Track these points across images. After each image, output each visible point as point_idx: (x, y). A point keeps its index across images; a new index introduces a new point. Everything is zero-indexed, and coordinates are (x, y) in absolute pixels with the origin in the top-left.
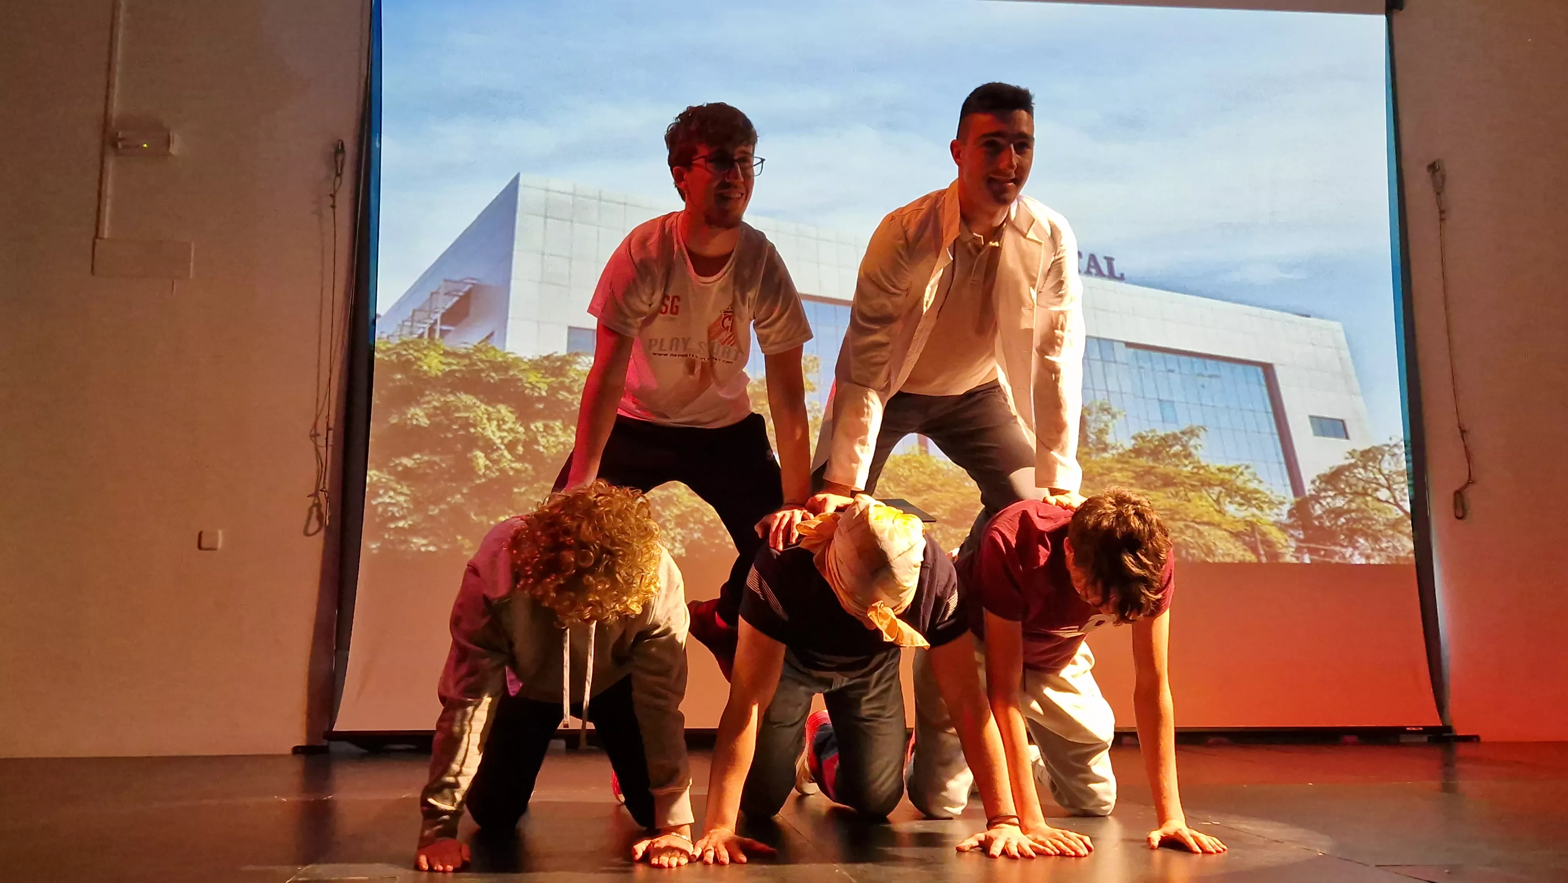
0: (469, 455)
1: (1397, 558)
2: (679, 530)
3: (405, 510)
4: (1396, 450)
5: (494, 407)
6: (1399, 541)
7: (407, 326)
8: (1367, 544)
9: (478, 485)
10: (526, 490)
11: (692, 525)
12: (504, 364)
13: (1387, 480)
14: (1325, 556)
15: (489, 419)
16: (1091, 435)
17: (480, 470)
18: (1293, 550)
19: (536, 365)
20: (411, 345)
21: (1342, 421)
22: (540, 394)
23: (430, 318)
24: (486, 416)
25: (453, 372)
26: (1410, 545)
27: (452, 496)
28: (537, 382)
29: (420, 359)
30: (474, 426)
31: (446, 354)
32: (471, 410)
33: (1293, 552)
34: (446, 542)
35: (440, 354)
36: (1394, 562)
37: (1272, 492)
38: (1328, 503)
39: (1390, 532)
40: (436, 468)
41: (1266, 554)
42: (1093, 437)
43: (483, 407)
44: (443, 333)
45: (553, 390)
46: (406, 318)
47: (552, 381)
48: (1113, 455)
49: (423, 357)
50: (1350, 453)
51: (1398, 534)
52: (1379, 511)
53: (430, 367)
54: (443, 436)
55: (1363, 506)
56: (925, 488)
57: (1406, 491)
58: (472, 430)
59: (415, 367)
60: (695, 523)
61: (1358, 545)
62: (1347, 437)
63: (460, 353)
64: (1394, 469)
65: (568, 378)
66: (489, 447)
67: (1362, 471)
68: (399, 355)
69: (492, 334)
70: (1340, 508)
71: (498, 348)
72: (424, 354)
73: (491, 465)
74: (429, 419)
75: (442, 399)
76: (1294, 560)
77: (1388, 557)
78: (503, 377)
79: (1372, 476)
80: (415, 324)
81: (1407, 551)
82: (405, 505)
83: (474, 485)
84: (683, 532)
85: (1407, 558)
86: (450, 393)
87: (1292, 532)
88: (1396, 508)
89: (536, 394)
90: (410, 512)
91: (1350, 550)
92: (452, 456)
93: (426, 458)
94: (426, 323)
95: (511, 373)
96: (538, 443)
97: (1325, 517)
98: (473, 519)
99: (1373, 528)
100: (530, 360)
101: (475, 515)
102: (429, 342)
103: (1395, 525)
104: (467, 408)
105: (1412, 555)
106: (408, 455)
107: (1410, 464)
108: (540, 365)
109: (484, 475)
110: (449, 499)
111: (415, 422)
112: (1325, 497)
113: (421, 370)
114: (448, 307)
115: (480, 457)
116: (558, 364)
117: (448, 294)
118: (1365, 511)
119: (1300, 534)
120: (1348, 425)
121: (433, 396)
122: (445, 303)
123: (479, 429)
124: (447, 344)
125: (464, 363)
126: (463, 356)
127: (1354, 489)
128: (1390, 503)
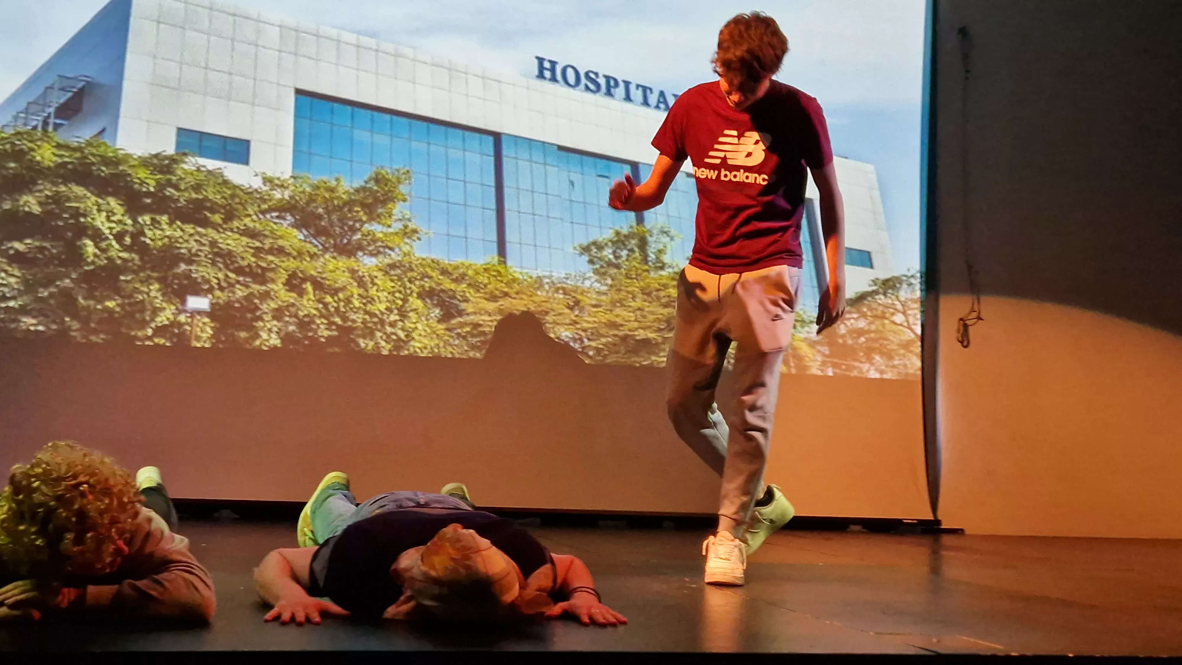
0: (79, 243)
1: (907, 374)
2: (275, 322)
3: (16, 292)
4: (912, 281)
5: (102, 199)
6: (909, 359)
7: (21, 118)
8: (881, 361)
9: (87, 271)
10: (133, 278)
11: (287, 319)
12: (114, 159)
13: (903, 305)
14: (846, 370)
15: (99, 211)
16: (651, 255)
17: (88, 257)
18: (819, 363)
19: (145, 162)
20: (25, 136)
21: (869, 253)
22: (148, 189)
23: (44, 112)
24: (95, 207)
25: (64, 165)
26: (919, 364)
27: (61, 280)
28: (146, 178)
29: (33, 150)
30: (85, 216)
31: (59, 146)
32: (83, 200)
33: (820, 366)
34: (54, 322)
35: (53, 147)
36: (903, 377)
37: (804, 312)
38: (851, 324)
39: (902, 351)
40: (46, 253)
41: (796, 367)
42: (653, 256)
43: (93, 198)
44: (57, 126)
45: (161, 187)
46: (19, 110)
47: (160, 178)
48: (669, 273)
49: (36, 148)
50: (873, 281)
51: (909, 354)
52: (894, 332)
53: (43, 158)
54: (53, 223)
55: (881, 328)
56: (501, 295)
57: (919, 316)
58: (82, 220)
59: (29, 157)
60: (290, 316)
61: (874, 361)
62: (872, 267)
63: (72, 146)
64: (909, 296)
65: (175, 176)
66: (97, 236)
67: (882, 297)
68: (13, 144)
69: (103, 131)
70: (862, 329)
71: (109, 143)
72: (38, 146)
73: (99, 253)
74: (42, 208)
75: (54, 189)
76: (819, 373)
77: (899, 373)
78: (113, 172)
79: (890, 301)
80: (30, 117)
81: (915, 368)
82: (16, 287)
83: (82, 271)
84: (279, 324)
85: (914, 375)
86: (61, 183)
87: (819, 348)
88: (908, 331)
89: (144, 190)
90: (21, 293)
91: (866, 367)
92: (62, 243)
93: (37, 244)
94: (39, 116)
95: (121, 168)
96: (145, 235)
97: (848, 336)
98: (80, 303)
99: (888, 347)
100: (140, 157)
101: (85, 298)
102: (42, 134)
103: (906, 346)
104: (78, 199)
105: (919, 373)
106: (20, 240)
107: (924, 293)
108: (148, 162)
109: (93, 263)
110: (58, 283)
111: (27, 209)
112: (849, 319)
113: (34, 160)
114: (62, 101)
115: (89, 245)
116: (167, 162)
117: (62, 89)
118: (882, 332)
119: (826, 350)
120: (873, 256)
121: (45, 186)
122: (59, 98)
123: (89, 219)
124: (60, 137)
125: (76, 156)
126: (75, 150)
127: (875, 312)
128: (904, 326)
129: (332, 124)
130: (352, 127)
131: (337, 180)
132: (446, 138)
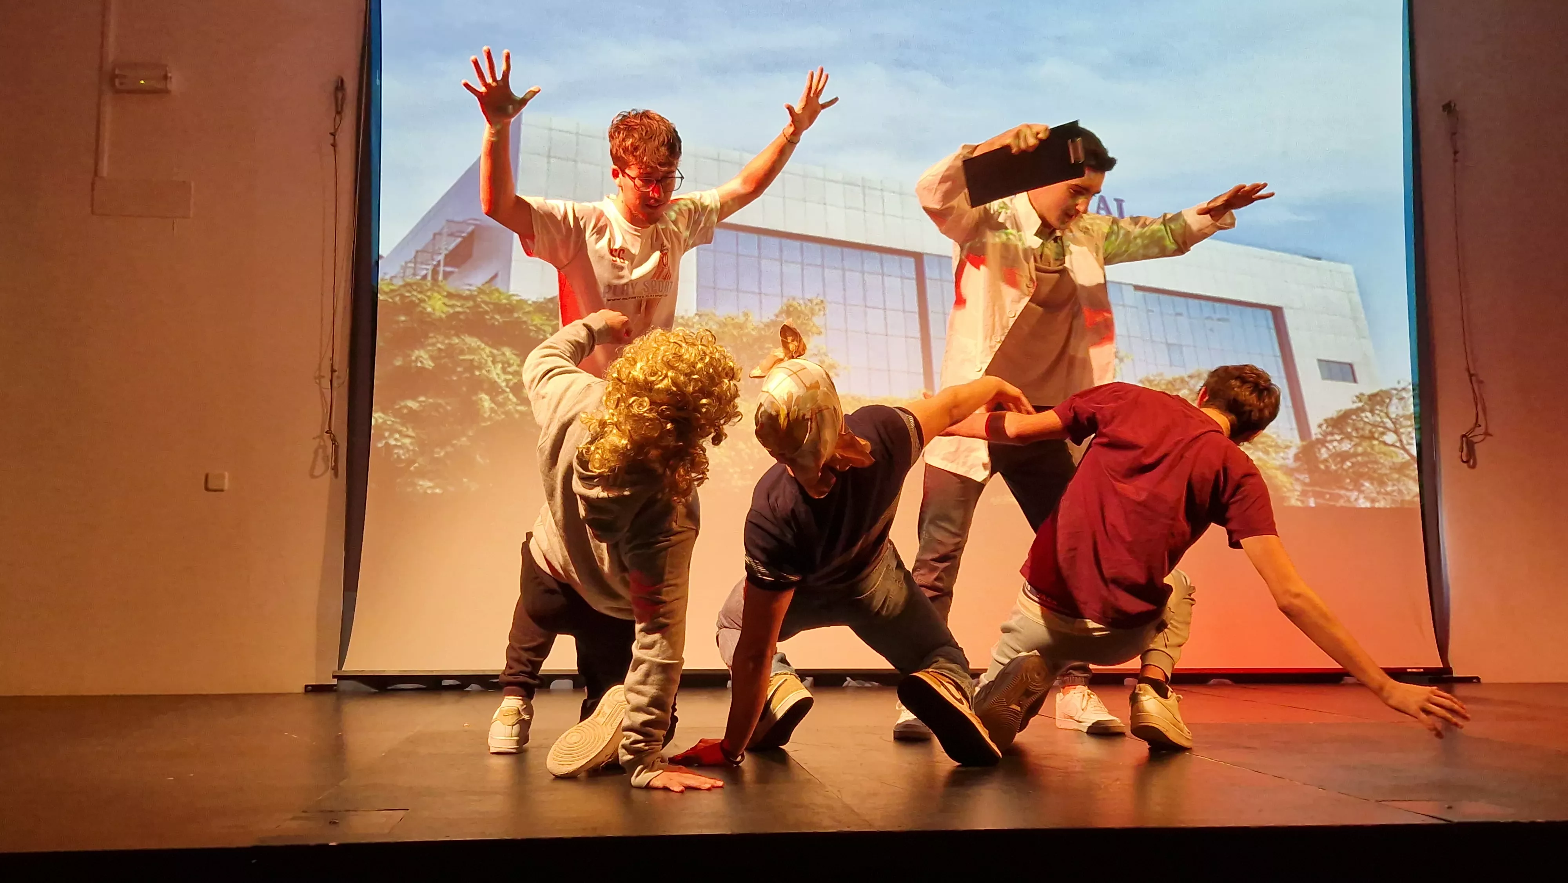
0: (474, 398)
1: (1403, 501)
3: (411, 453)
4: (1404, 394)
5: (498, 350)
6: (1404, 484)
7: (410, 267)
8: (1371, 487)
9: (484, 427)
12: (508, 306)
13: (1394, 423)
14: (1329, 500)
15: (494, 362)
17: (485, 412)
18: (1298, 493)
20: (415, 287)
21: (1351, 365)
23: (433, 260)
24: (491, 359)
25: (455, 315)
26: (1416, 489)
27: (458, 438)
28: (542, 324)
29: (424, 301)
30: (480, 368)
31: (450, 296)
32: (475, 353)
33: (1298, 496)
34: (452, 484)
35: (444, 296)
36: (1399, 505)
37: (1278, 436)
38: (1334, 447)
39: (1396, 476)
40: (441, 410)
43: (488, 349)
44: (446, 275)
46: (408, 259)
49: (426, 299)
50: (1357, 397)
51: (1404, 478)
52: (1385, 454)
53: (434, 309)
54: (447, 378)
55: (1369, 450)
57: (1413, 435)
58: (477, 373)
59: (420, 309)
61: (1363, 488)
62: (1355, 381)
63: (464, 295)
64: (1401, 412)
66: (493, 390)
67: (1369, 414)
68: (402, 296)
69: (496, 276)
70: (1347, 451)
71: (502, 289)
72: (428, 296)
73: (496, 408)
74: (434, 362)
75: (447, 341)
76: (1299, 504)
77: (1394, 500)
78: (507, 319)
79: (1379, 419)
80: (418, 266)
81: (1412, 494)
82: (411, 448)
83: (479, 427)
85: (1413, 502)
86: (454, 335)
87: (1298, 475)
88: (1402, 452)
90: (416, 455)
91: (1354, 495)
92: (457, 399)
93: (431, 400)
94: (429, 265)
95: (516, 315)
97: (1330, 460)
98: (478, 462)
99: (1379, 471)
100: (534, 302)
101: (482, 457)
102: (433, 285)
103: (1401, 468)
104: (472, 350)
105: (1418, 499)
106: (414, 398)
107: (1418, 408)
108: (544, 307)
109: (490, 418)
110: (455, 442)
111: (419, 364)
112: (1331, 441)
113: (425, 312)
114: (452, 246)
115: (486, 399)
117: (451, 235)
118: (1372, 454)
119: (1305, 478)
120: (1356, 368)
121: (437, 338)
122: (448, 244)
123: (484, 372)
124: (451, 286)
125: (468, 305)
126: (466, 298)
127: (1361, 432)
128: (1396, 447)
129: (738, 255)
130: (759, 257)
131: (746, 315)
132: (863, 263)
